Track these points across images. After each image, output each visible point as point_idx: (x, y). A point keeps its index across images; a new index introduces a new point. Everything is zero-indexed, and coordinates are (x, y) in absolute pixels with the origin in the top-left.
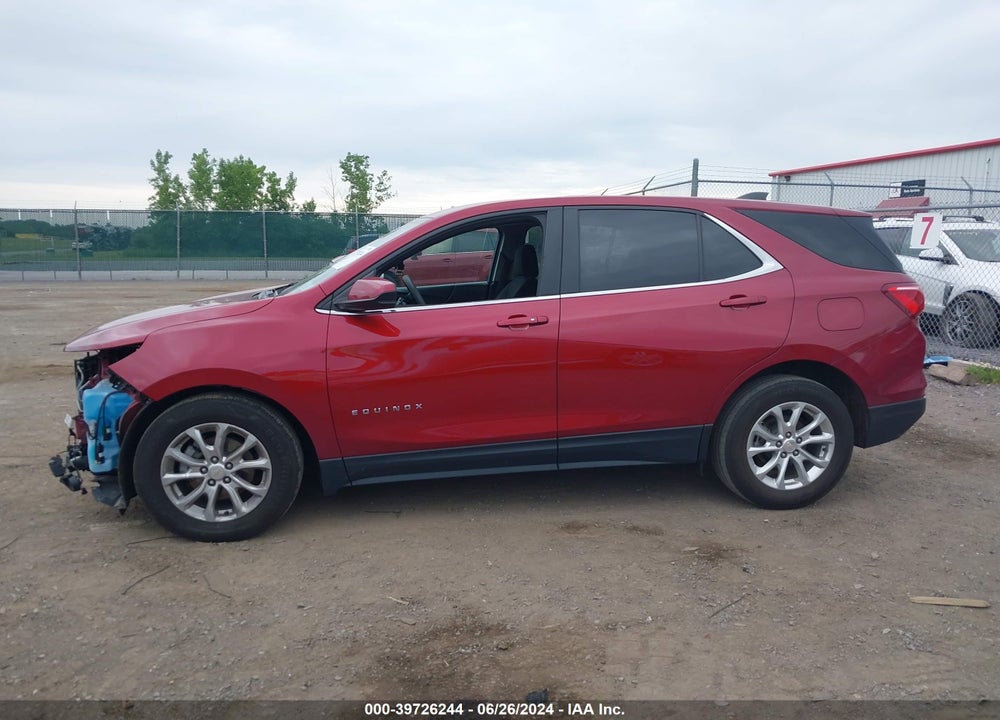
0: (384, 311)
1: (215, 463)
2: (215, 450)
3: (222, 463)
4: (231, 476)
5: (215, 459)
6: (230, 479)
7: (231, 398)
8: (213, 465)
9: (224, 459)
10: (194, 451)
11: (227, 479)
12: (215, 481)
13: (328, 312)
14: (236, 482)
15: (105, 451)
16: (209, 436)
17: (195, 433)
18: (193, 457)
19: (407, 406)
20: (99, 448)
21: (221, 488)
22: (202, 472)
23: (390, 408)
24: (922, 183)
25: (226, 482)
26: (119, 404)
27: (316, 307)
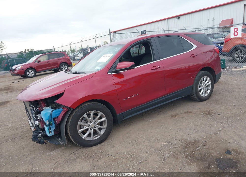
0: (122, 71)
1: (91, 123)
2: (91, 119)
3: (93, 122)
4: (96, 125)
5: (91, 122)
6: (96, 126)
7: (92, 103)
8: (91, 124)
9: (94, 121)
10: (84, 121)
11: (95, 127)
12: (92, 128)
13: (111, 74)
14: (98, 126)
15: (51, 129)
16: (89, 115)
17: (85, 115)
18: (85, 123)
19: (135, 95)
20: (50, 129)
21: (94, 129)
22: (88, 127)
23: (132, 97)
24: (145, 31)
25: (95, 128)
26: (57, 113)
27: (108, 73)
